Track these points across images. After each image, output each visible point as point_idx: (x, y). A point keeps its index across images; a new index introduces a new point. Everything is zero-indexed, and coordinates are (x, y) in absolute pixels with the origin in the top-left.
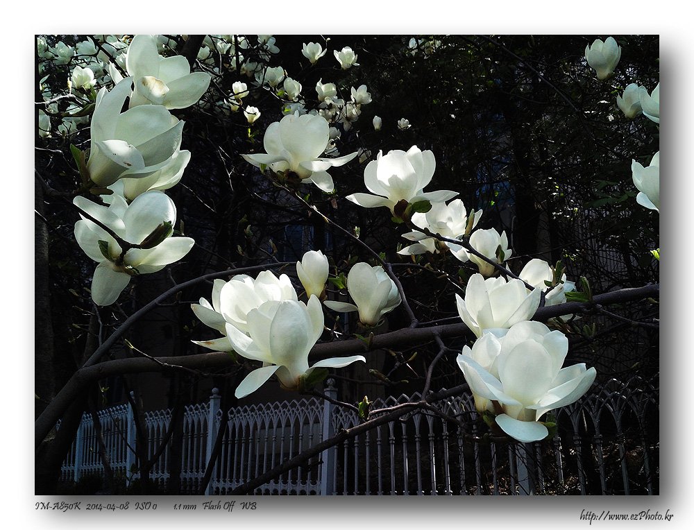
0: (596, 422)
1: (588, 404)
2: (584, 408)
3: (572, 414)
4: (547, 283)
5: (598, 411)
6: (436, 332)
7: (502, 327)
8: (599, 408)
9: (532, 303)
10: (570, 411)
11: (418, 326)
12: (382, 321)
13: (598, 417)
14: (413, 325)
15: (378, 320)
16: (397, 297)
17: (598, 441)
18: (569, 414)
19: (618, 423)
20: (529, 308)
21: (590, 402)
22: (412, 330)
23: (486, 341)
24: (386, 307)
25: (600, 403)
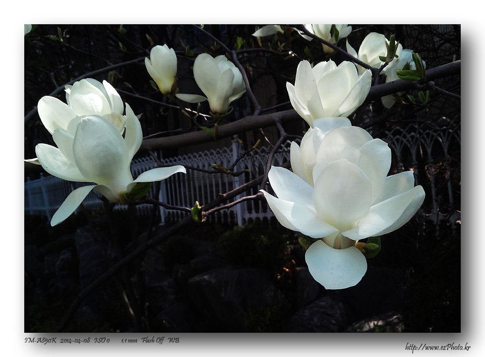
0: (429, 151)
1: (423, 138)
2: (420, 141)
3: (411, 146)
4: (382, 59)
5: (431, 142)
6: (276, 119)
7: (333, 116)
8: (431, 140)
9: (362, 89)
10: (410, 144)
11: (261, 113)
12: (231, 109)
13: (431, 147)
14: (257, 112)
15: (226, 107)
16: (242, 85)
17: (431, 165)
18: (409, 146)
19: (445, 150)
20: (360, 93)
21: (425, 136)
22: (256, 118)
23: (312, 137)
24: (233, 94)
25: (433, 136)
